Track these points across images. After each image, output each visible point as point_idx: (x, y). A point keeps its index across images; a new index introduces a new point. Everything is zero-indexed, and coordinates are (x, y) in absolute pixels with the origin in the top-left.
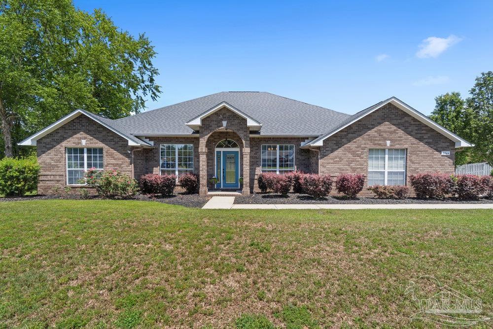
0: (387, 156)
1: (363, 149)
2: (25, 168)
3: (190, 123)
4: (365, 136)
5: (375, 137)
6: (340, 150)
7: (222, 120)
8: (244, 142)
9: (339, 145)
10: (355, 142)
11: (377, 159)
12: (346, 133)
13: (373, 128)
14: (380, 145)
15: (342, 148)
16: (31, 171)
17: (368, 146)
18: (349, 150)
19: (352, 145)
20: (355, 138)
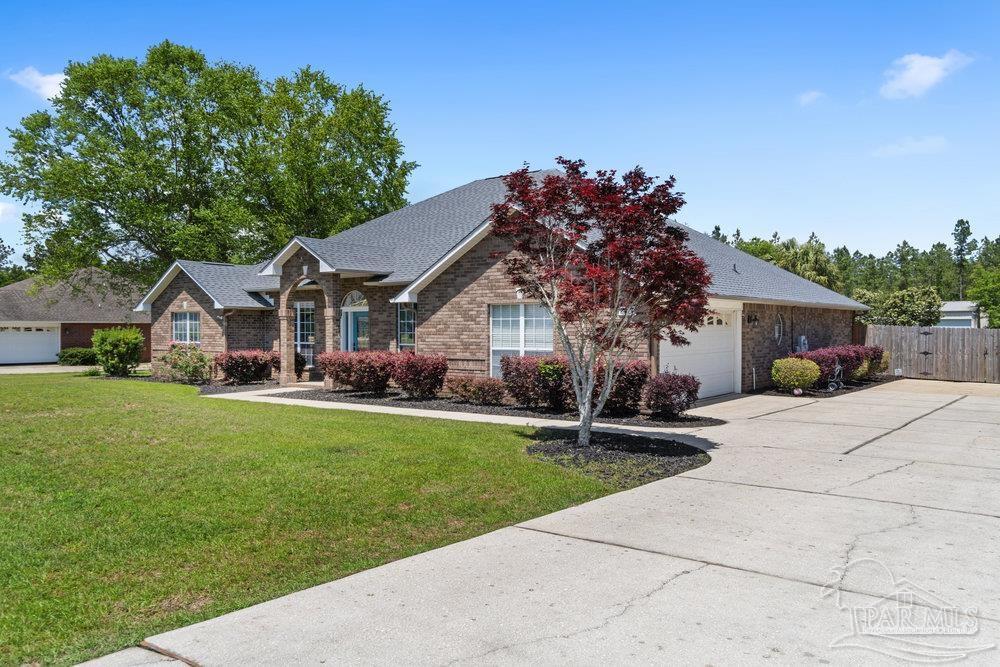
0: (522, 319)
1: (480, 305)
2: (119, 341)
3: (264, 273)
4: (482, 281)
5: (498, 281)
6: (444, 309)
7: (302, 264)
8: (327, 298)
9: (443, 299)
10: (466, 293)
11: (506, 324)
12: (452, 276)
13: (494, 263)
14: (505, 296)
15: (448, 305)
16: (126, 344)
17: (487, 300)
18: (458, 308)
19: (462, 299)
20: (467, 284)
